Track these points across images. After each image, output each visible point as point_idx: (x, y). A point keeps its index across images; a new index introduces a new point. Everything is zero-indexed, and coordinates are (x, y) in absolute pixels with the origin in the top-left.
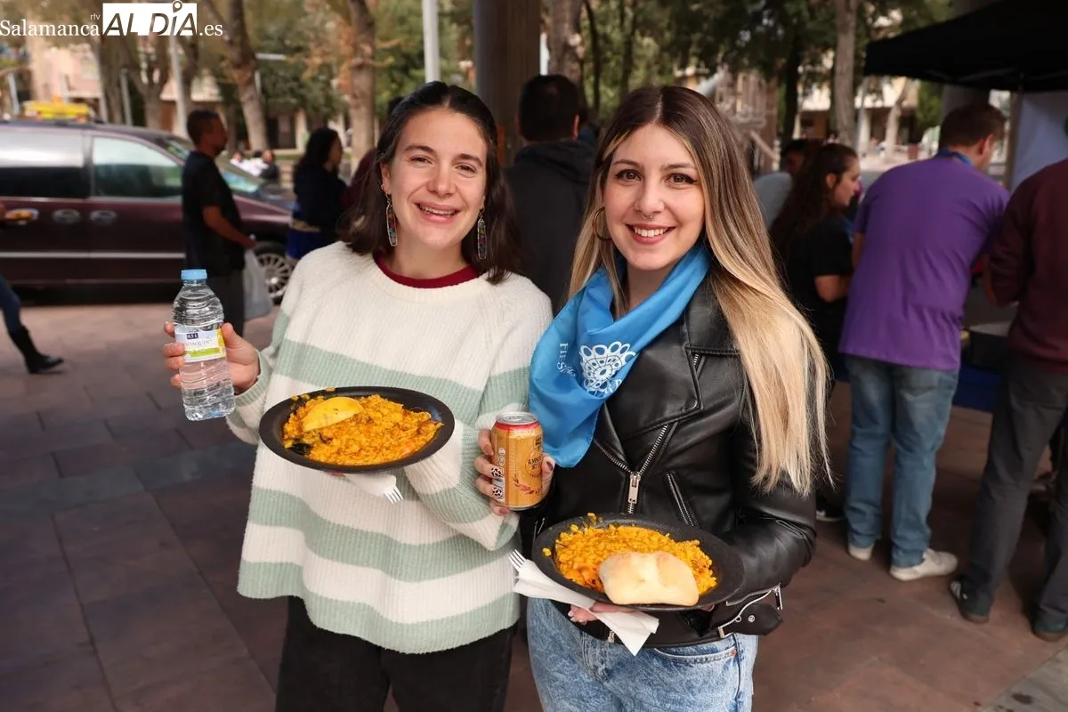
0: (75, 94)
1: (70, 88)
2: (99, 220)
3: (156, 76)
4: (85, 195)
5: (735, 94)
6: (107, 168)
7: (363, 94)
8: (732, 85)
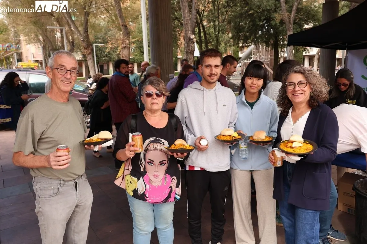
5: (259, 52)
6: (34, 84)
8: (257, 49)
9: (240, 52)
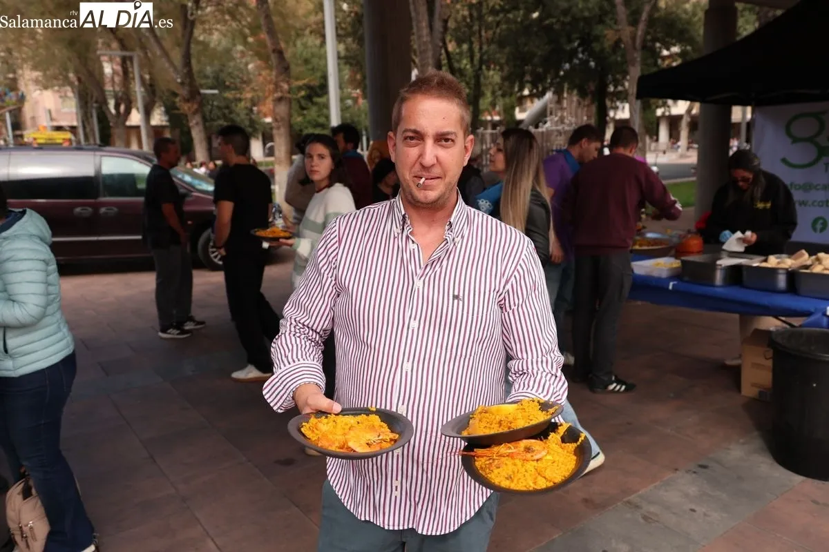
0: (55, 124)
1: (52, 119)
2: (106, 213)
3: (122, 108)
4: (96, 197)
5: (562, 109)
6: (111, 176)
7: (282, 119)
8: (559, 102)
9: (517, 110)
